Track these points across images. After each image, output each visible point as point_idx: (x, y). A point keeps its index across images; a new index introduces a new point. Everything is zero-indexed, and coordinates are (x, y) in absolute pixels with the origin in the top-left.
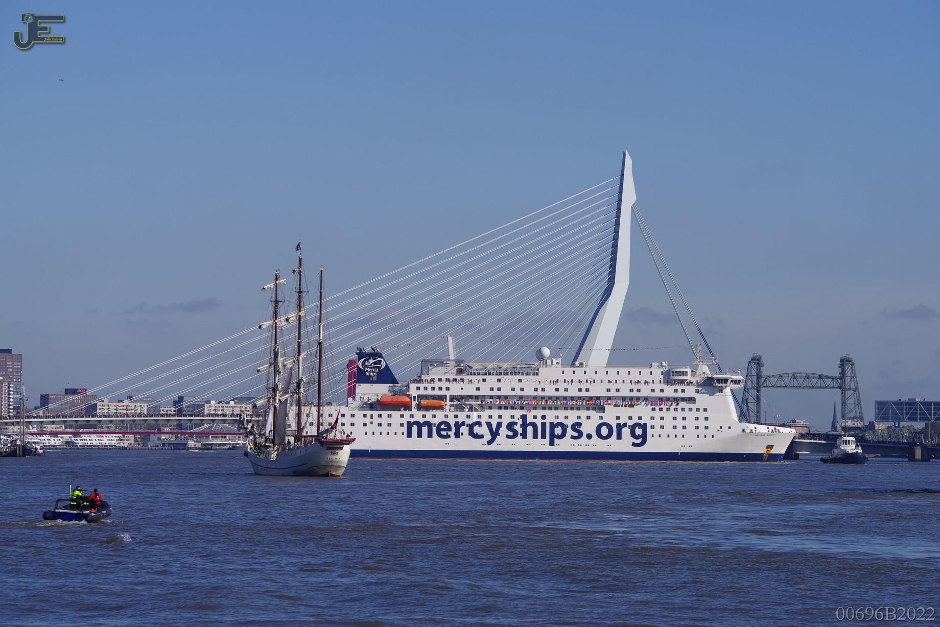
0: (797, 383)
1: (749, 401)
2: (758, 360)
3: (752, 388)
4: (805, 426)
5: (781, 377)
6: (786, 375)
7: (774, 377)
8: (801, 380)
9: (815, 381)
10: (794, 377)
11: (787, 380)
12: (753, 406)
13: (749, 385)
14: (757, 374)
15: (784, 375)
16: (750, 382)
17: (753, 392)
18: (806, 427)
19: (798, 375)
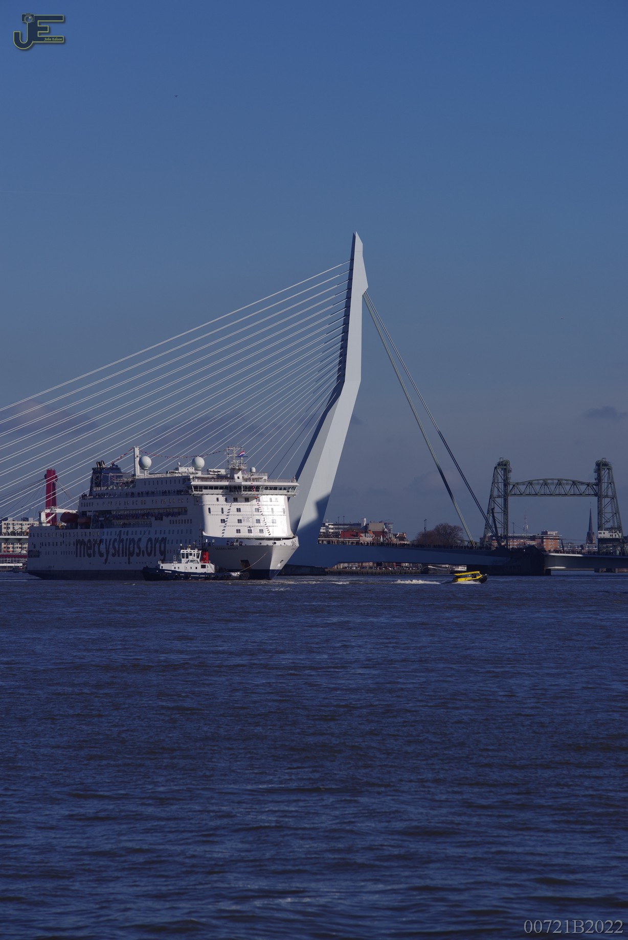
0: (548, 491)
1: (495, 510)
2: (505, 465)
3: (499, 497)
4: (557, 538)
5: (530, 483)
6: (536, 482)
7: (523, 483)
8: (552, 487)
9: (568, 487)
10: (545, 483)
11: (537, 487)
12: (499, 516)
13: (496, 493)
14: (504, 480)
15: (534, 482)
16: (496, 490)
17: (500, 501)
18: (559, 539)
19: (549, 481)
